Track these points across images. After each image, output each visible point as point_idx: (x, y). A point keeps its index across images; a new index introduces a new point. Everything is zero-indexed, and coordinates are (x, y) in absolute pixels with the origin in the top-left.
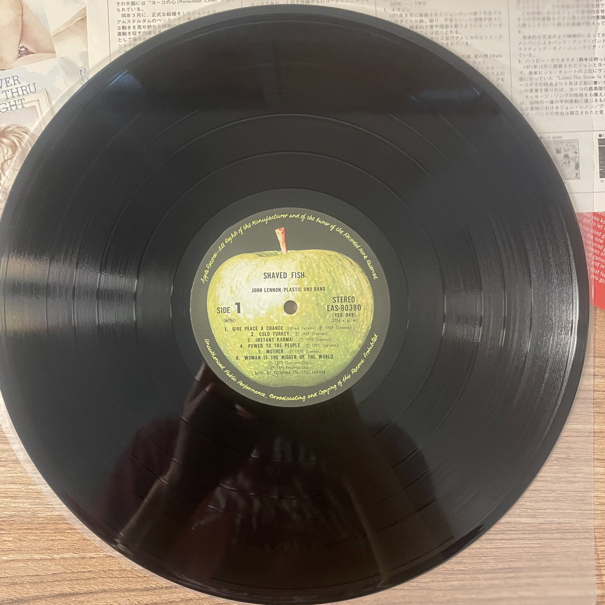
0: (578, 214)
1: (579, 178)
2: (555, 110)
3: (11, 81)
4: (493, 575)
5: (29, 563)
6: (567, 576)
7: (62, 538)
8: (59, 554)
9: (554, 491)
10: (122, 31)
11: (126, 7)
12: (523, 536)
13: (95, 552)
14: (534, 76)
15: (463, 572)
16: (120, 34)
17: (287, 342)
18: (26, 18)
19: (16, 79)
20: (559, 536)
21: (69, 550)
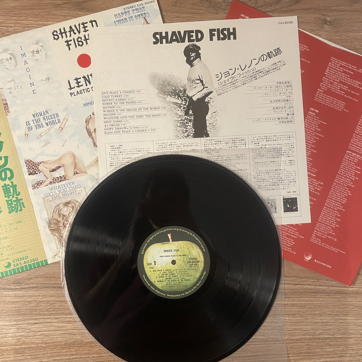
0: (276, 225)
1: (276, 213)
2: (267, 188)
3: (72, 184)
4: (250, 358)
5: (81, 359)
6: (276, 357)
7: (93, 349)
8: (91, 355)
9: (271, 326)
10: (111, 165)
11: (112, 156)
12: (260, 343)
13: (105, 354)
14: (259, 176)
15: (239, 357)
16: (110, 166)
17: (173, 275)
18: (76, 161)
19: (73, 183)
20: (273, 343)
21: (95, 354)
